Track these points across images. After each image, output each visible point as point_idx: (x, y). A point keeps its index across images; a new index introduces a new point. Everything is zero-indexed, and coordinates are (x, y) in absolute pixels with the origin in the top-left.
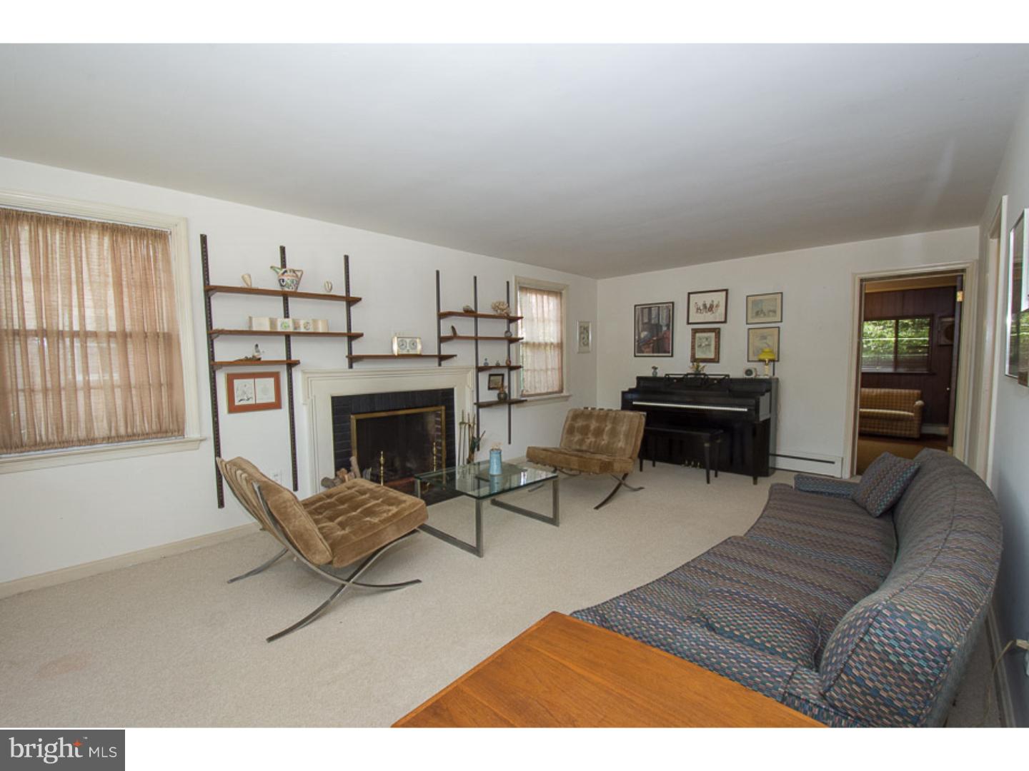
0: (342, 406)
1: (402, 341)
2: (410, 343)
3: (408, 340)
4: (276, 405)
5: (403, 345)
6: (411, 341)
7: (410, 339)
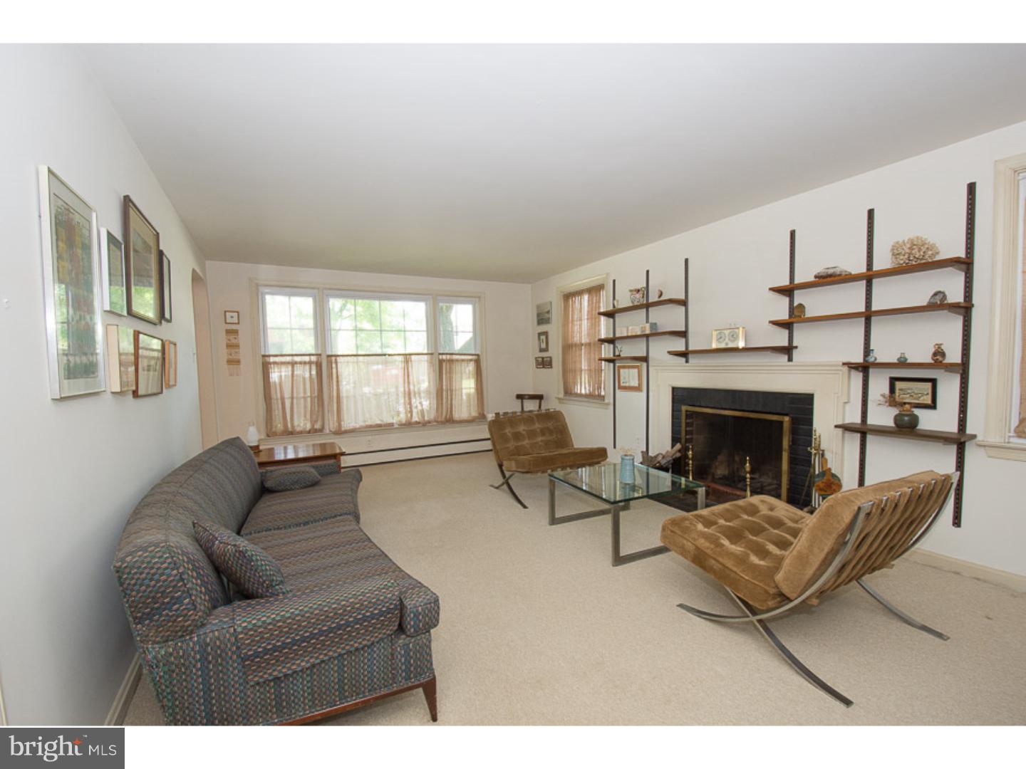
0: (681, 397)
1: (720, 333)
2: (729, 335)
3: (727, 332)
4: (638, 389)
5: (721, 338)
6: (730, 333)
7: (729, 331)
